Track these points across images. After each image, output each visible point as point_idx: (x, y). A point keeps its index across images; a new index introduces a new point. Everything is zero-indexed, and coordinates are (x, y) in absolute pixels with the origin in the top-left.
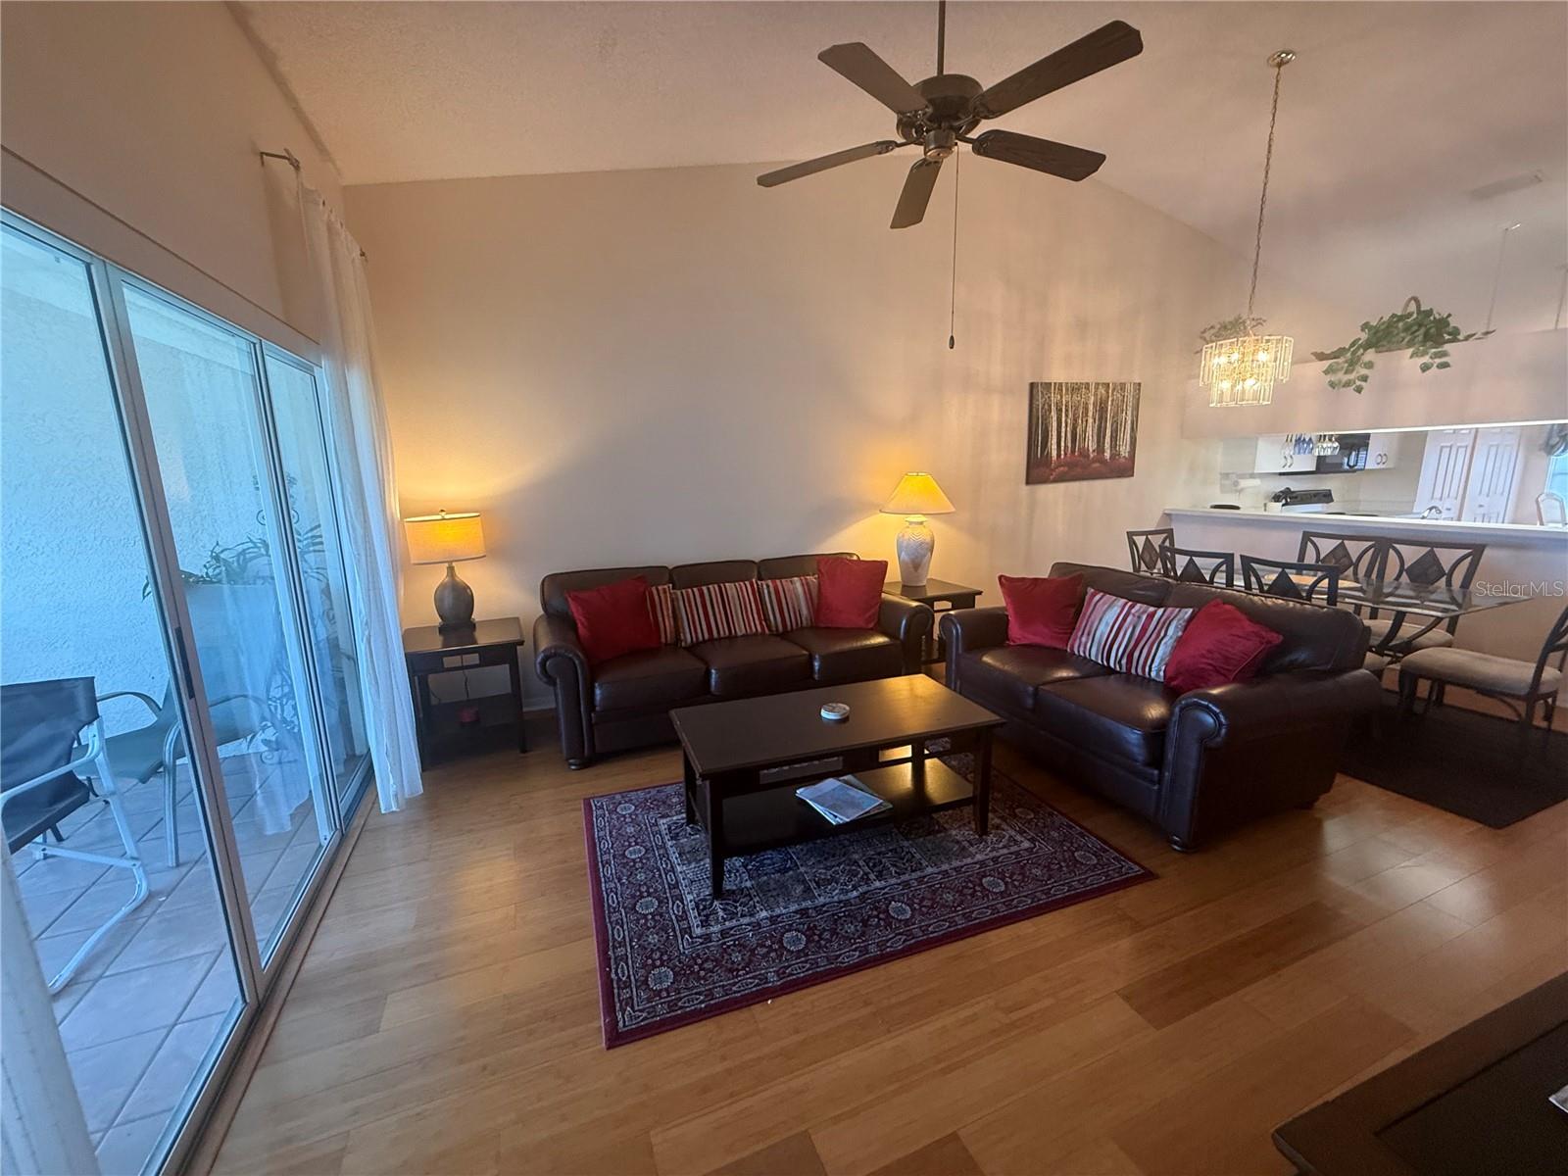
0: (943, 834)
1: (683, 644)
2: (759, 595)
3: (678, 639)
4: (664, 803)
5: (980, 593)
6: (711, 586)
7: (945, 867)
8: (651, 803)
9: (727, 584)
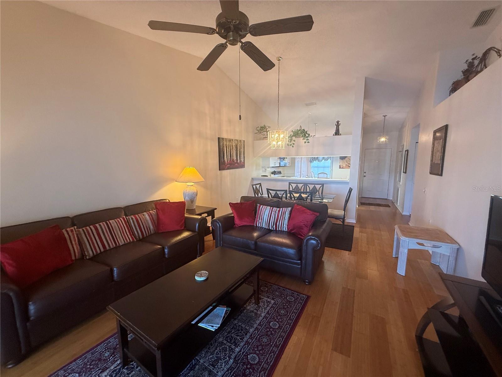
0: (246, 310)
1: (87, 257)
2: (127, 223)
3: (83, 255)
4: (100, 360)
5: (216, 209)
6: (101, 224)
7: (255, 326)
8: (90, 365)
9: (110, 221)
